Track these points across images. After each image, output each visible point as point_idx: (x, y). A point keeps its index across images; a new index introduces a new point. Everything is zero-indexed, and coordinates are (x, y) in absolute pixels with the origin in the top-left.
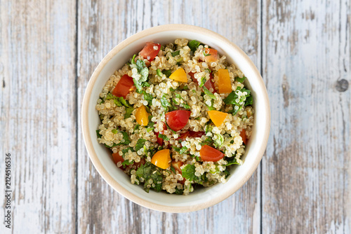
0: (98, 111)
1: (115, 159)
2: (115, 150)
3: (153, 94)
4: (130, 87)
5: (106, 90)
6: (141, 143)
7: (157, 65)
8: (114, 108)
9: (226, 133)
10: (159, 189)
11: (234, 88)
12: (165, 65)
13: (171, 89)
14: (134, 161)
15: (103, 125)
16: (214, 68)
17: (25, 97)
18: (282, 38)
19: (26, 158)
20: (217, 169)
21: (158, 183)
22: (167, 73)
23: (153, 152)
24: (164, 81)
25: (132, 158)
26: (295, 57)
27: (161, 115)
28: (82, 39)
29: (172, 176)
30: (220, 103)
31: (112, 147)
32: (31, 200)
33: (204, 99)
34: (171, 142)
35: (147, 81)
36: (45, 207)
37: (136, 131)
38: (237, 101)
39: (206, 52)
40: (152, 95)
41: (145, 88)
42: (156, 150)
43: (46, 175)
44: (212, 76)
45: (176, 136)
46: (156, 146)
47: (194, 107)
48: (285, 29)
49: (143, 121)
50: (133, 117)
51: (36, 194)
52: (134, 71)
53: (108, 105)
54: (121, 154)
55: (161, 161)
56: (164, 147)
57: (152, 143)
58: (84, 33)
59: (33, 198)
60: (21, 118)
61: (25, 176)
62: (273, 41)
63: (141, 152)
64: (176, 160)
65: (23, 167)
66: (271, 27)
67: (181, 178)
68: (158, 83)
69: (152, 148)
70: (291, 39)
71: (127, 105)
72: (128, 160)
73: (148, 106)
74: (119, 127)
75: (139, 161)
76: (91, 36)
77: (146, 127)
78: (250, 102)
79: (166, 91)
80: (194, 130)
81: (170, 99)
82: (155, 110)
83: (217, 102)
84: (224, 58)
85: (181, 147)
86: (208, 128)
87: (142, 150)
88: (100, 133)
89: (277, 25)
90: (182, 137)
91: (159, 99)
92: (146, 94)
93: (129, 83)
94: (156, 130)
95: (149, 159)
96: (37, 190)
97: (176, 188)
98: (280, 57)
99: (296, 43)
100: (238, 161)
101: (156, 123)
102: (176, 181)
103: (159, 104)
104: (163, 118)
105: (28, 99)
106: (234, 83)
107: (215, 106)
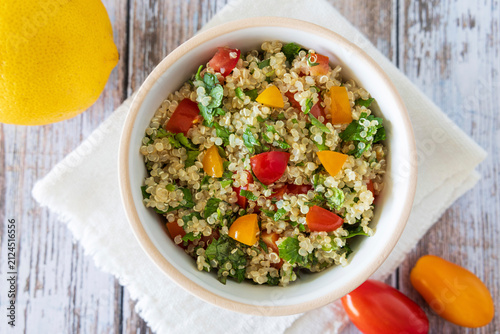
0: (144, 157)
1: (171, 231)
2: (171, 218)
3: (231, 127)
4: (193, 118)
5: (156, 122)
6: (212, 206)
7: (236, 82)
8: (169, 151)
9: (346, 186)
10: (242, 278)
11: (355, 115)
12: (248, 81)
13: (259, 118)
14: (201, 234)
15: (151, 178)
16: (324, 85)
17: (49, 136)
18: (427, 54)
19: (48, 227)
20: (333, 243)
21: (240, 267)
22: (252, 93)
23: (231, 218)
24: (248, 107)
25: (199, 230)
26: (447, 83)
27: (243, 160)
28: (135, 53)
29: (261, 256)
30: (336, 138)
31: (166, 213)
32: (53, 291)
33: (310, 133)
34: (260, 203)
35: (221, 107)
36: (74, 301)
37: (204, 186)
38: (363, 135)
39: (312, 60)
40: (228, 129)
41: (217, 118)
42: (236, 215)
43: (77, 254)
44: (321, 98)
45: (267, 193)
46: (236, 209)
47: (295, 145)
48: (432, 41)
49: (215, 171)
50: (200, 164)
51: (62, 282)
52: (201, 90)
53: (160, 146)
54: (181, 223)
55: (244, 233)
56: (248, 210)
57: (229, 205)
58: (139, 44)
59: (56, 287)
60: (43, 168)
61: (46, 254)
62: (415, 58)
63: (213, 219)
64: (269, 231)
65: (43, 241)
66: (411, 39)
67: (277, 259)
68: (238, 110)
69: (229, 213)
70: (440, 55)
71: (189, 146)
72: (192, 234)
73: (222, 146)
74: (177, 181)
75: (209, 233)
76: (149, 49)
77: (220, 179)
78: (382, 138)
79: (251, 121)
80: (296, 182)
81: (258, 133)
82: (234, 154)
83: (331, 137)
84: (339, 69)
85: (276, 210)
86: (317, 178)
87: (215, 216)
88: (147, 190)
89: (421, 36)
90: (276, 193)
91: (239, 135)
92: (219, 127)
93: (192, 112)
94: (236, 184)
95: (225, 230)
96: (63, 276)
97: (268, 275)
98: (424, 83)
99: (448, 62)
100: (366, 229)
101: (235, 173)
102: (268, 264)
103: (240, 142)
104: (247, 164)
105: (54, 140)
106: (354, 107)
107: (329, 143)
